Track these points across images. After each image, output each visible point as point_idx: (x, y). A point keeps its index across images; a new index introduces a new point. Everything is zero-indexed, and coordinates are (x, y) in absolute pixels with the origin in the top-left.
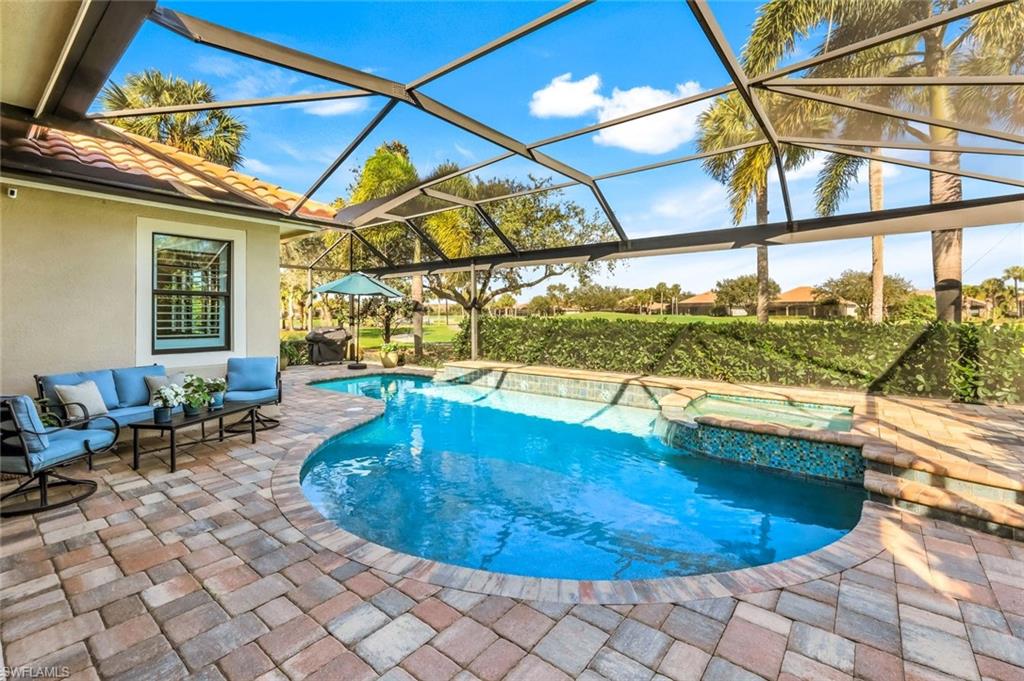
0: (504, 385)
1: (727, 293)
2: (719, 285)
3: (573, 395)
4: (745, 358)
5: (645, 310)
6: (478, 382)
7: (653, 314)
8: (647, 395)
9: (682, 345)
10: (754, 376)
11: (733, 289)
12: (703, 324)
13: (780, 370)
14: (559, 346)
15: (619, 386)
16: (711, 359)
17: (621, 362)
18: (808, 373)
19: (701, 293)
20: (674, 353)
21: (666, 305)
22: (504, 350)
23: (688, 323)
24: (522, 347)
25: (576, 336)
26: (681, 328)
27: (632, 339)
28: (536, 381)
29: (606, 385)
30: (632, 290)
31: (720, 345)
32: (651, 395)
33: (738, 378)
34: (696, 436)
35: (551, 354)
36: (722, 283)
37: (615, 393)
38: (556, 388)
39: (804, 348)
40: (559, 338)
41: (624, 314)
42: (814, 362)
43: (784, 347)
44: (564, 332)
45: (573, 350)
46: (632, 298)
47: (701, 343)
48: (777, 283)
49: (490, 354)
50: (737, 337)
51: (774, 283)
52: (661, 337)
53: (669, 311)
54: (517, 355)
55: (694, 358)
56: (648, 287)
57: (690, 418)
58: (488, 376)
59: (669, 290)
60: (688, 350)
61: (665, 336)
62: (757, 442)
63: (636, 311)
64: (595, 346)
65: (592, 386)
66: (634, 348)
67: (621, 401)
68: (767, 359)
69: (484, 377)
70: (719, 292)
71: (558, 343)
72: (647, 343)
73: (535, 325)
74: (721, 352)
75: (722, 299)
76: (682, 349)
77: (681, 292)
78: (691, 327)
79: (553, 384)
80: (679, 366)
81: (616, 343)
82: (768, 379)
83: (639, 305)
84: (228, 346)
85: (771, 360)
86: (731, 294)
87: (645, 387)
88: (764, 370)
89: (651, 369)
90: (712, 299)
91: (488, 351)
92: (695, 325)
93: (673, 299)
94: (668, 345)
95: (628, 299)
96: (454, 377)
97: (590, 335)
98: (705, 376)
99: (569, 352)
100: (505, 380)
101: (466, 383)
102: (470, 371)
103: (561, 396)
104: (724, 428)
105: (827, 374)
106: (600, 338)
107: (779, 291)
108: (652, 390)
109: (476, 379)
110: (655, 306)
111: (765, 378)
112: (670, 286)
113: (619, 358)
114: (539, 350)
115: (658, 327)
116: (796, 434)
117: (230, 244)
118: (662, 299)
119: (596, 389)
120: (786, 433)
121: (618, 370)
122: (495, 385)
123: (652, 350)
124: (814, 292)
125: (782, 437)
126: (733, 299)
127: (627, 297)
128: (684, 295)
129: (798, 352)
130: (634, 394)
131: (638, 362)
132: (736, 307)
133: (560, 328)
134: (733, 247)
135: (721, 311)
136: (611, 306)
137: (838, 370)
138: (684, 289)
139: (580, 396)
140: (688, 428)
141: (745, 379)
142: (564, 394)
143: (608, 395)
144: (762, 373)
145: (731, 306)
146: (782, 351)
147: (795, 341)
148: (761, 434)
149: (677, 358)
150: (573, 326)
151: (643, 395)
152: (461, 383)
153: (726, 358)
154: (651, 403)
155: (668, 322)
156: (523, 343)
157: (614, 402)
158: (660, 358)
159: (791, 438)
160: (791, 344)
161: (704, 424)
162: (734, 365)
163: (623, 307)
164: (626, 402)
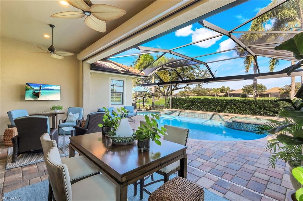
0: (180, 115)
1: (246, 90)
2: (244, 87)
3: (199, 117)
4: (246, 108)
5: (217, 95)
6: (173, 114)
7: (220, 96)
8: (220, 117)
9: (229, 105)
10: (249, 113)
11: (249, 88)
12: (236, 99)
13: (256, 111)
14: (195, 105)
15: (212, 115)
16: (237, 109)
17: (212, 109)
18: (264, 112)
19: (237, 90)
20: (227, 107)
21: (224, 94)
22: (179, 106)
23: (231, 99)
24: (184, 105)
25: (199, 103)
26: (229, 100)
27: (215, 103)
28: (189, 114)
29: (209, 115)
30: (212, 88)
31: (240, 105)
32: (221, 117)
33: (245, 114)
34: (232, 124)
35: (192, 107)
36: (245, 86)
37: (211, 117)
38: (195, 116)
39: (263, 106)
40: (195, 103)
41: (210, 97)
42: (266, 110)
43: (258, 106)
44: (196, 101)
45: (199, 106)
46: (213, 91)
47: (235, 104)
48: (265, 86)
49: (175, 107)
50: (245, 103)
51: (264, 86)
52: (223, 103)
53: (225, 96)
54: (183, 108)
55: (232, 108)
56: (218, 88)
57: (231, 121)
58: (176, 112)
59: (226, 88)
60: (231, 106)
61: (225, 103)
62: (246, 125)
63: (214, 96)
64: (205, 105)
65: (205, 115)
66: (216, 106)
67: (212, 119)
68: (253, 109)
69: (175, 113)
70: (244, 89)
71: (195, 104)
72: (220, 104)
73: (188, 100)
74: (240, 107)
75: (245, 92)
76: (229, 106)
77: (230, 89)
78: (232, 100)
79: (194, 115)
80: (228, 110)
81: (211, 104)
82: (253, 114)
83: (215, 93)
84: (123, 104)
85: (254, 109)
86: (248, 90)
87: (219, 115)
88: (252, 112)
89: (220, 111)
90: (241, 92)
91: (174, 107)
92: (233, 100)
93: (227, 91)
94: (225, 105)
95: (211, 92)
96: (166, 113)
97: (204, 102)
98: (235, 113)
99: (197, 107)
100: (181, 113)
101: (170, 114)
102: (171, 111)
103: (196, 118)
104: (239, 122)
105: (269, 113)
106: (206, 103)
107: (266, 89)
108: (221, 116)
109: (172, 113)
110: (221, 94)
111: (252, 114)
112: (226, 87)
113: (212, 108)
114: (189, 106)
115: (222, 100)
116: (255, 123)
117: (123, 81)
118: (223, 92)
119: (206, 116)
120: (253, 123)
121: (211, 111)
122: (178, 115)
123: (221, 106)
124: (280, 89)
125: (252, 124)
126: (249, 92)
127: (211, 91)
128: (231, 90)
129: (261, 107)
130: (216, 117)
131: (217, 109)
132: (250, 94)
133: (195, 100)
134: (244, 80)
135: (244, 96)
136: (205, 94)
137: (272, 112)
138: (231, 88)
139: (201, 117)
140: (230, 123)
141: (246, 114)
142: (197, 117)
143: (209, 117)
144: (251, 112)
145: (248, 94)
146: (257, 107)
147: (261, 104)
148: (247, 124)
149: (228, 108)
150: (199, 100)
151: (219, 117)
152: (168, 114)
153: (241, 108)
154: (221, 119)
155: (226, 99)
156: (184, 104)
157: (211, 119)
158: (223, 108)
159: (254, 124)
160: (259, 105)
161: (234, 122)
162: (244, 110)
163: (209, 94)
164: (214, 119)
